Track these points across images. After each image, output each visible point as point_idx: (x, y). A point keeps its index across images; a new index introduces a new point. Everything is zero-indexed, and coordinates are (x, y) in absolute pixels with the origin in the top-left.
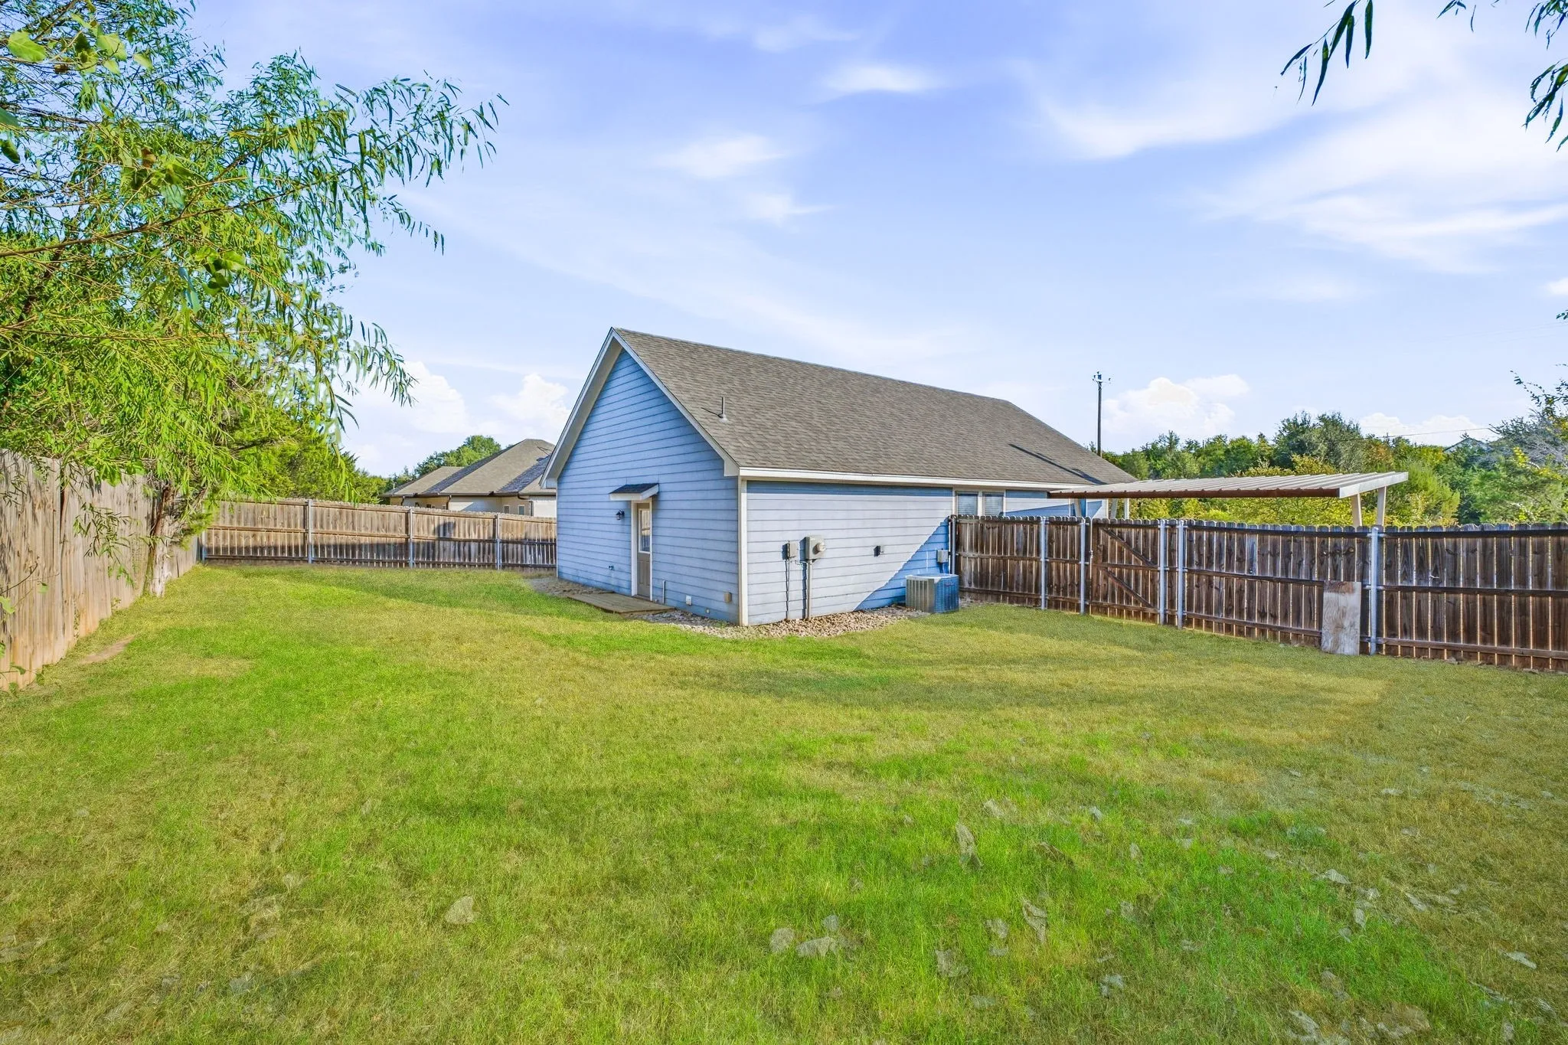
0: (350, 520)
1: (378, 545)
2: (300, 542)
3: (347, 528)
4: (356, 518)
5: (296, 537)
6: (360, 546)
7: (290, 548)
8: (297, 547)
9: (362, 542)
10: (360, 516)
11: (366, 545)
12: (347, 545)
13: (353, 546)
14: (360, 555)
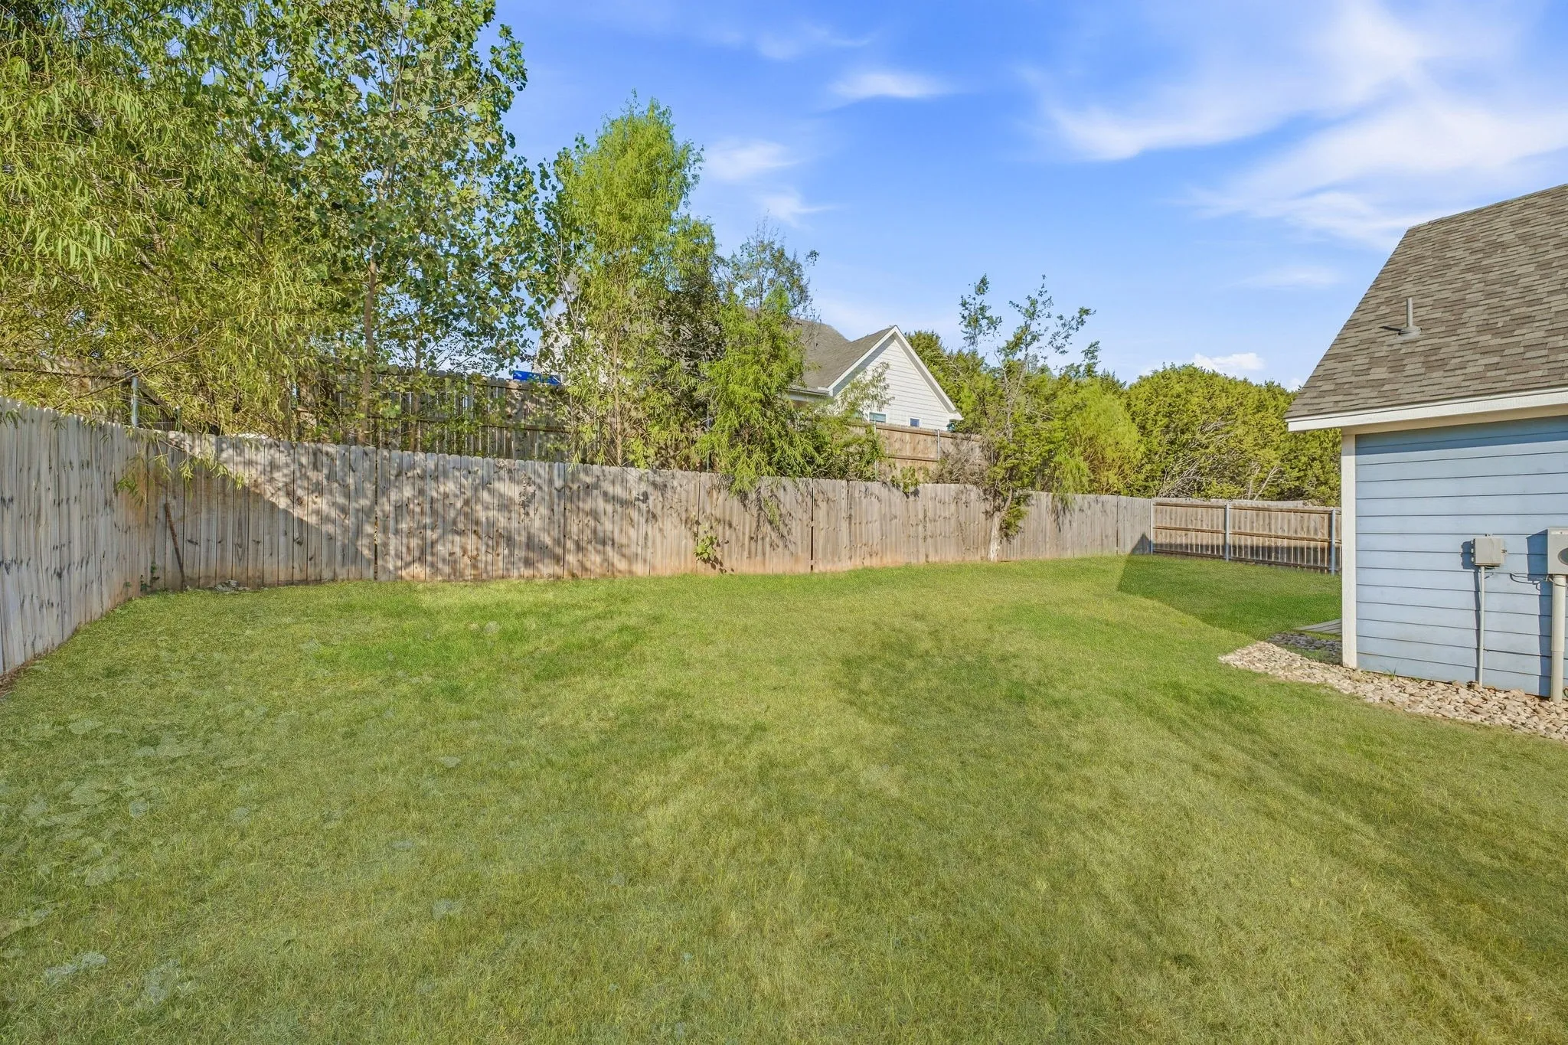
0: (1267, 522)
1: (1296, 549)
2: (1221, 542)
3: (1264, 530)
4: (1273, 521)
5: (1218, 538)
6: (1277, 548)
7: (1212, 547)
8: (1218, 547)
9: (1279, 544)
10: (1277, 518)
11: (1282, 548)
12: (1263, 548)
13: (1270, 548)
14: (1276, 558)
